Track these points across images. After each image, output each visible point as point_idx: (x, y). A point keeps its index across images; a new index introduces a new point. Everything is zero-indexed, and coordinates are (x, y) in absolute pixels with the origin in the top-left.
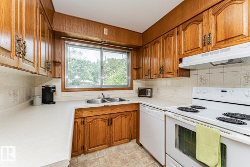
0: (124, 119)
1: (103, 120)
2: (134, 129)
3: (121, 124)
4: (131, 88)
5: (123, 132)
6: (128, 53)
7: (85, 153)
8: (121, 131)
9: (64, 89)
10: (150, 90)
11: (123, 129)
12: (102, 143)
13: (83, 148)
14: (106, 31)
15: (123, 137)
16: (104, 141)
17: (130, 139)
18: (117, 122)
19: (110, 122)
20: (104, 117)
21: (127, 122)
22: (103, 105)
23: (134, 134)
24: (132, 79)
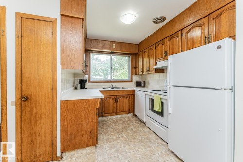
0: (125, 99)
1: (113, 99)
2: (131, 106)
3: (123, 102)
4: (131, 81)
5: (125, 107)
6: (129, 57)
7: (102, 116)
8: (123, 107)
9: (90, 81)
10: (143, 82)
11: (124, 106)
12: (112, 112)
13: (102, 113)
14: (114, 46)
15: (125, 110)
16: (113, 111)
17: (129, 112)
18: (120, 100)
19: (116, 100)
20: (113, 97)
21: (127, 101)
22: (112, 90)
23: (131, 109)
24: (132, 75)
